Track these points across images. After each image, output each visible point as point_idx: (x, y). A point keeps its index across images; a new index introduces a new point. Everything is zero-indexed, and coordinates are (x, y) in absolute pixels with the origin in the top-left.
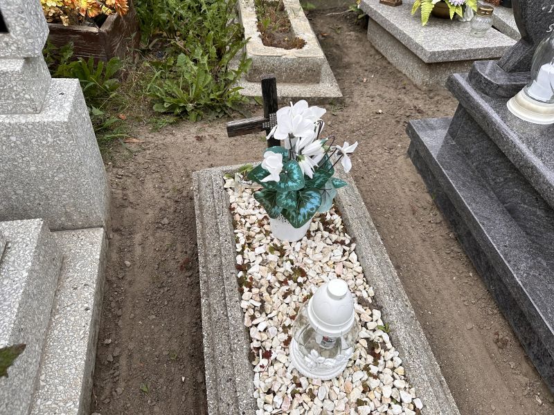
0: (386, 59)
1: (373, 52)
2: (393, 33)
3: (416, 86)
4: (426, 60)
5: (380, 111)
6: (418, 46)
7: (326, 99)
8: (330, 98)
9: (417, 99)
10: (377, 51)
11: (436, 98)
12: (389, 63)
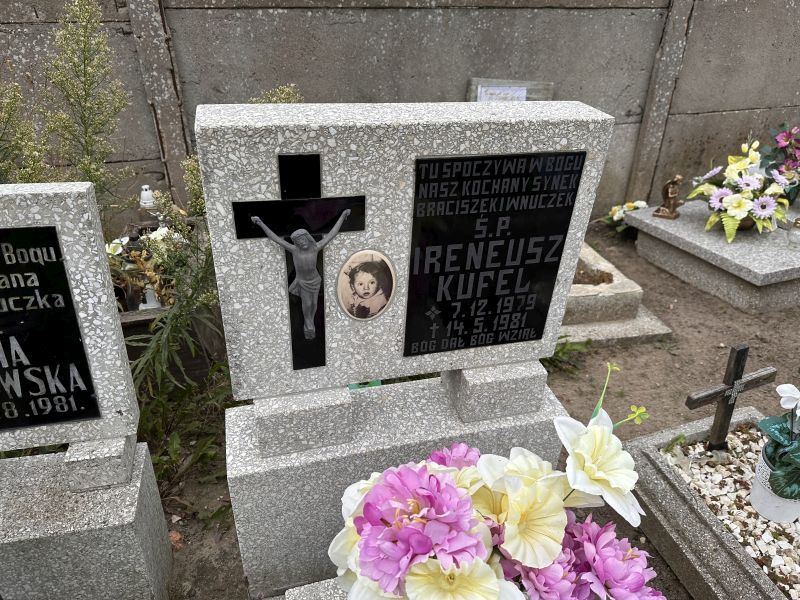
0: (677, 278)
1: (653, 270)
2: (692, 252)
3: (737, 309)
4: (758, 284)
5: (722, 345)
6: (741, 268)
7: (655, 336)
8: (659, 335)
9: (749, 325)
10: (659, 268)
11: (771, 322)
12: (683, 282)
